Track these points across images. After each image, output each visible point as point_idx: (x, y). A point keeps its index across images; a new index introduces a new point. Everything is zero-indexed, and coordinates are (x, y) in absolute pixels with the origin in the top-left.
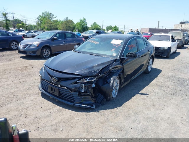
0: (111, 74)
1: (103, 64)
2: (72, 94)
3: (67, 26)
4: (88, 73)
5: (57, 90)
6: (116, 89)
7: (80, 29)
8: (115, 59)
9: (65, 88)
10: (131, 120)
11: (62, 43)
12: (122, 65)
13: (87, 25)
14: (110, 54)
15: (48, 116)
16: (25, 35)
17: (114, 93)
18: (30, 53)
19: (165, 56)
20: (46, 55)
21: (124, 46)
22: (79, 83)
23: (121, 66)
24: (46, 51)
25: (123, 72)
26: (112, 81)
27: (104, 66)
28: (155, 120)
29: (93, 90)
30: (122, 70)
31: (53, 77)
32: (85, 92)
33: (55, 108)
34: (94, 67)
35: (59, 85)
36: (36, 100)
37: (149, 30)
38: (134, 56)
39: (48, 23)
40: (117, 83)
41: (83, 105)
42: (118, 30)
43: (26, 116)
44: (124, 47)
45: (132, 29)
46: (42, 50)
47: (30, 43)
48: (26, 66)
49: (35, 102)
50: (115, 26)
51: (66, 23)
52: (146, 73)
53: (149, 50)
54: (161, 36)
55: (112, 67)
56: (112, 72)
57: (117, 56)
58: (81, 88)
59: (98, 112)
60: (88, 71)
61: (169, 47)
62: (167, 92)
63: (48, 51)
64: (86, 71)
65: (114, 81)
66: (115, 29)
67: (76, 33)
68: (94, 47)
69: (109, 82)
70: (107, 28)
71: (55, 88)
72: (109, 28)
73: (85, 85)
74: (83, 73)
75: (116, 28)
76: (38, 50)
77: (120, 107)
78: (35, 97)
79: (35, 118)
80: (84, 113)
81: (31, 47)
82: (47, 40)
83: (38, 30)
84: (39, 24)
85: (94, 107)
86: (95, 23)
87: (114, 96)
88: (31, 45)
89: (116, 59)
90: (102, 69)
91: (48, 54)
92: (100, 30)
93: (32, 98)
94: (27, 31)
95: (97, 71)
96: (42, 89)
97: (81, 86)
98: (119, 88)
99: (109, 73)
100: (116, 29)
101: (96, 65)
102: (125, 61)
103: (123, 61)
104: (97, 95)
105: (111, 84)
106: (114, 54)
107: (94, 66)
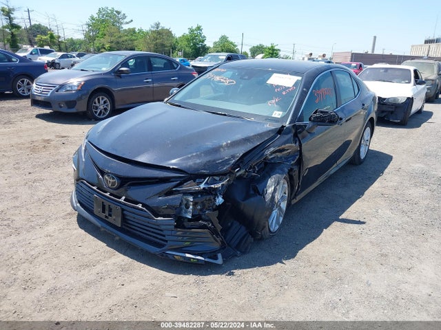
0: (268, 168)
1: (246, 140)
2: (158, 224)
3: (156, 45)
4: (205, 166)
5: (117, 210)
6: (280, 209)
7: (188, 50)
8: (279, 126)
9: (140, 206)
10: (322, 301)
11: (141, 82)
12: (298, 143)
13: (205, 43)
14: (266, 114)
15: (88, 285)
16: (57, 61)
17: (275, 220)
18: (61, 107)
19: (396, 121)
20: (101, 111)
21: (303, 91)
22: (178, 192)
23: (295, 146)
24: (102, 102)
25: (300, 162)
26: (269, 187)
27: (249, 147)
28: (390, 301)
29: (217, 212)
30: (297, 157)
31: (108, 174)
32: (196, 218)
33: (113, 260)
34: (222, 150)
35: (124, 198)
36: (60, 236)
37: (352, 56)
38: (329, 120)
39: (111, 35)
40: (283, 192)
41: (188, 255)
42: (277, 54)
43: (28, 284)
44: (303, 94)
45: (311, 54)
46: (90, 98)
47: (61, 82)
48: (47, 138)
49: (57, 241)
50: (270, 46)
51: (155, 35)
52: (356, 165)
53: (363, 105)
54: (389, 71)
55: (272, 149)
56: (270, 163)
57: (284, 118)
58: (183, 206)
59: (229, 275)
60: (205, 159)
61: (408, 98)
62: (413, 216)
63: (105, 102)
64: (198, 161)
65: (275, 188)
66: (270, 53)
67: (178, 60)
68: (222, 93)
69: (263, 191)
70: (251, 50)
71: (113, 206)
72: (256, 50)
73: (197, 200)
74: (190, 166)
75: (274, 50)
76: (80, 99)
77: (291, 260)
78: (61, 226)
79: (53, 291)
80: (191, 278)
81: (62, 92)
82: (104, 74)
83: (88, 51)
84: (90, 36)
85: (220, 261)
86: (224, 39)
87: (274, 227)
88: (62, 86)
89: (283, 127)
90: (245, 155)
91: (105, 109)
92: (236, 54)
93: (51, 228)
94: (60, 54)
95: (229, 160)
96: (78, 205)
97: (185, 202)
98: (289, 205)
99: (262, 165)
100: (273, 53)
101: (227, 144)
102: (305, 132)
103: (300, 132)
104: (229, 224)
105: (268, 197)
106: (278, 114)
107: (221, 147)
